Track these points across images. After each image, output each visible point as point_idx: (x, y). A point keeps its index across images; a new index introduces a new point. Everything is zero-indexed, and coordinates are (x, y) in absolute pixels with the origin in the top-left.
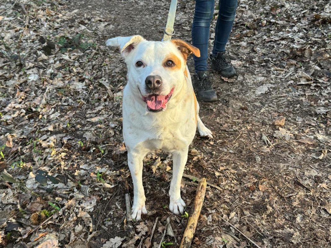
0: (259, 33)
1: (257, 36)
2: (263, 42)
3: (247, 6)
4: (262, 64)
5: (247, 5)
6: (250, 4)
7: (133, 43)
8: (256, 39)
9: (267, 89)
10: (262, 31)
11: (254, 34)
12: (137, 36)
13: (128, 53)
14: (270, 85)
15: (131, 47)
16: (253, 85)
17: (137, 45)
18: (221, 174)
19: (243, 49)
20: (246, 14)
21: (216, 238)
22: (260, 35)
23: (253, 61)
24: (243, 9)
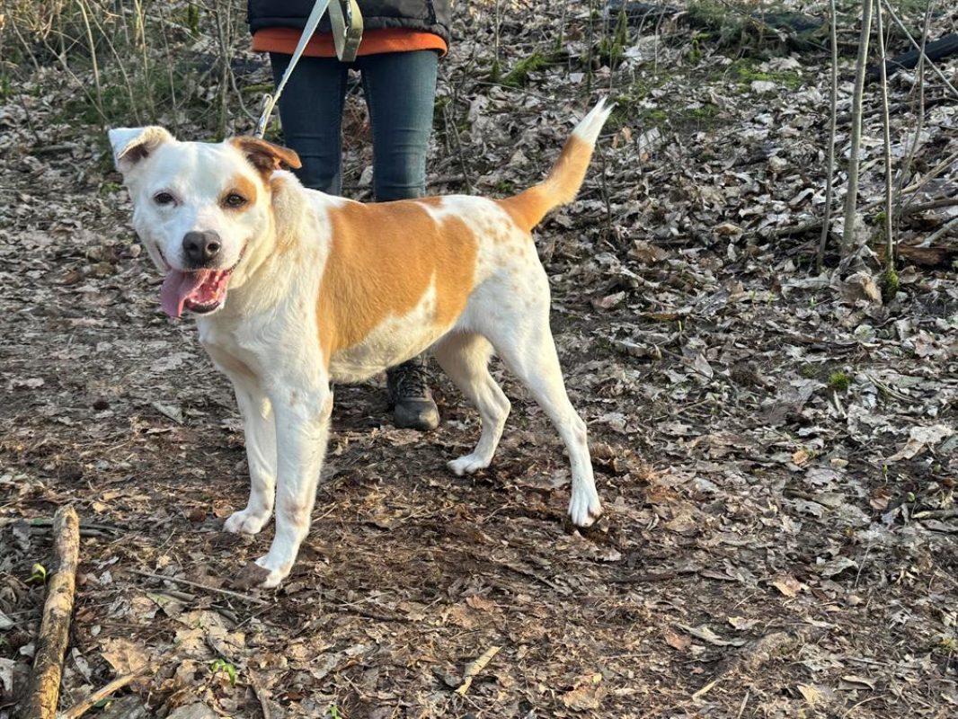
0: (126, 269)
1: (122, 276)
2: (143, 285)
3: (78, 224)
4: (154, 321)
5: (77, 219)
6: (84, 218)
7: (146, 143)
8: (121, 280)
9: (180, 362)
10: (132, 266)
11: (115, 272)
12: (156, 128)
13: (131, 163)
14: (186, 355)
15: (140, 153)
16: (141, 357)
17: (154, 149)
18: (110, 507)
19: (93, 297)
20: (80, 238)
21: (134, 601)
22: (129, 272)
23: (129, 317)
24: (69, 229)
